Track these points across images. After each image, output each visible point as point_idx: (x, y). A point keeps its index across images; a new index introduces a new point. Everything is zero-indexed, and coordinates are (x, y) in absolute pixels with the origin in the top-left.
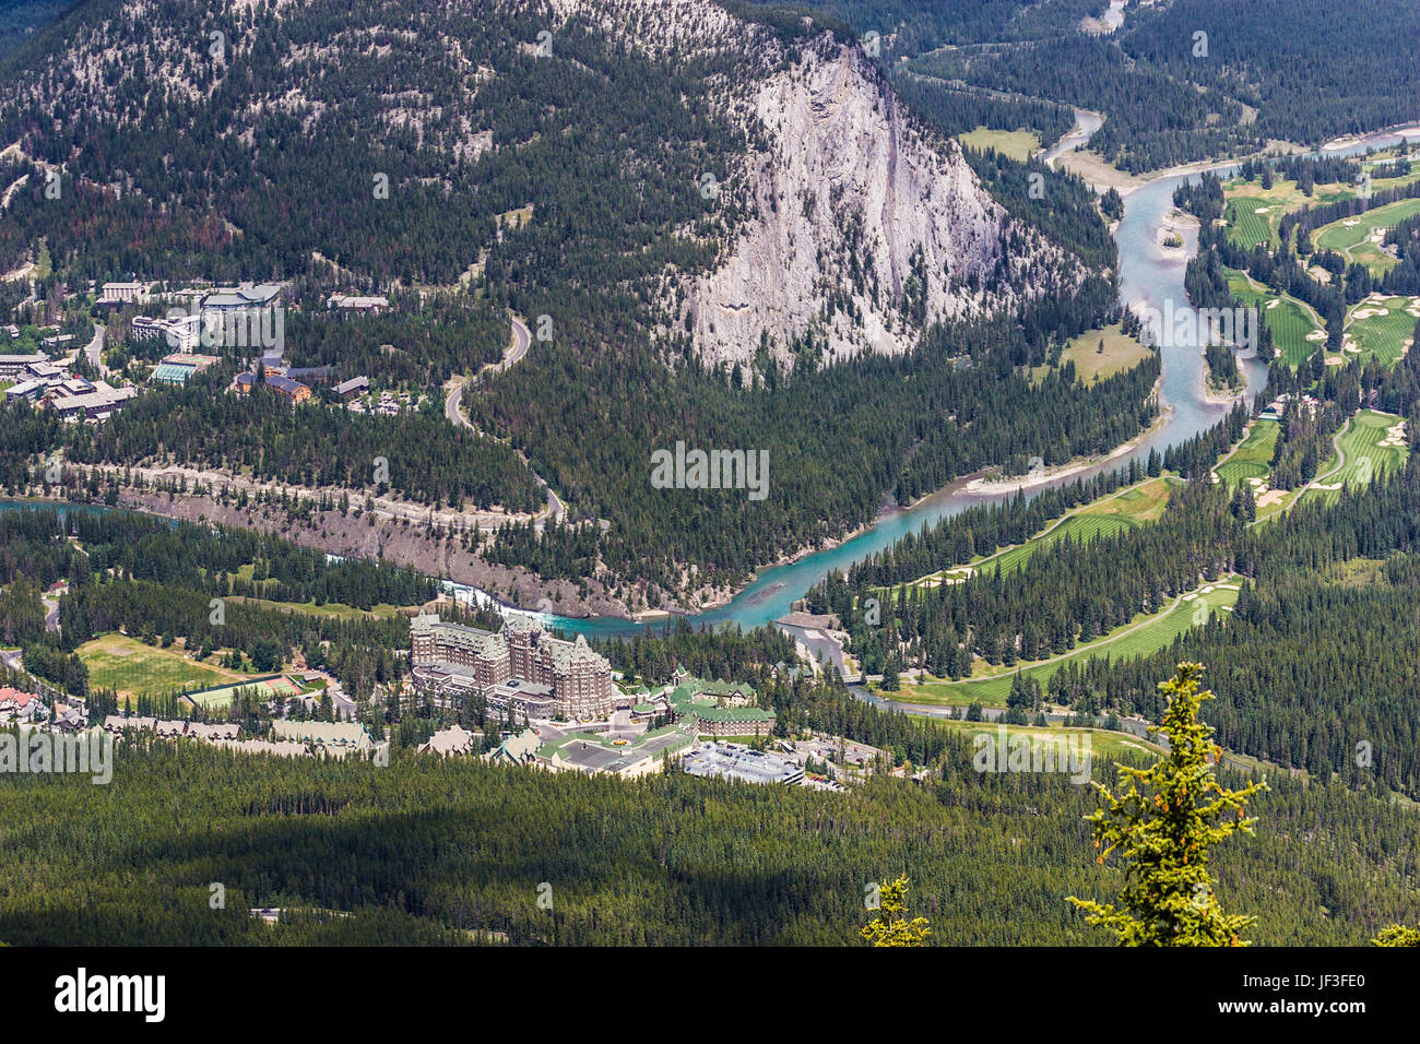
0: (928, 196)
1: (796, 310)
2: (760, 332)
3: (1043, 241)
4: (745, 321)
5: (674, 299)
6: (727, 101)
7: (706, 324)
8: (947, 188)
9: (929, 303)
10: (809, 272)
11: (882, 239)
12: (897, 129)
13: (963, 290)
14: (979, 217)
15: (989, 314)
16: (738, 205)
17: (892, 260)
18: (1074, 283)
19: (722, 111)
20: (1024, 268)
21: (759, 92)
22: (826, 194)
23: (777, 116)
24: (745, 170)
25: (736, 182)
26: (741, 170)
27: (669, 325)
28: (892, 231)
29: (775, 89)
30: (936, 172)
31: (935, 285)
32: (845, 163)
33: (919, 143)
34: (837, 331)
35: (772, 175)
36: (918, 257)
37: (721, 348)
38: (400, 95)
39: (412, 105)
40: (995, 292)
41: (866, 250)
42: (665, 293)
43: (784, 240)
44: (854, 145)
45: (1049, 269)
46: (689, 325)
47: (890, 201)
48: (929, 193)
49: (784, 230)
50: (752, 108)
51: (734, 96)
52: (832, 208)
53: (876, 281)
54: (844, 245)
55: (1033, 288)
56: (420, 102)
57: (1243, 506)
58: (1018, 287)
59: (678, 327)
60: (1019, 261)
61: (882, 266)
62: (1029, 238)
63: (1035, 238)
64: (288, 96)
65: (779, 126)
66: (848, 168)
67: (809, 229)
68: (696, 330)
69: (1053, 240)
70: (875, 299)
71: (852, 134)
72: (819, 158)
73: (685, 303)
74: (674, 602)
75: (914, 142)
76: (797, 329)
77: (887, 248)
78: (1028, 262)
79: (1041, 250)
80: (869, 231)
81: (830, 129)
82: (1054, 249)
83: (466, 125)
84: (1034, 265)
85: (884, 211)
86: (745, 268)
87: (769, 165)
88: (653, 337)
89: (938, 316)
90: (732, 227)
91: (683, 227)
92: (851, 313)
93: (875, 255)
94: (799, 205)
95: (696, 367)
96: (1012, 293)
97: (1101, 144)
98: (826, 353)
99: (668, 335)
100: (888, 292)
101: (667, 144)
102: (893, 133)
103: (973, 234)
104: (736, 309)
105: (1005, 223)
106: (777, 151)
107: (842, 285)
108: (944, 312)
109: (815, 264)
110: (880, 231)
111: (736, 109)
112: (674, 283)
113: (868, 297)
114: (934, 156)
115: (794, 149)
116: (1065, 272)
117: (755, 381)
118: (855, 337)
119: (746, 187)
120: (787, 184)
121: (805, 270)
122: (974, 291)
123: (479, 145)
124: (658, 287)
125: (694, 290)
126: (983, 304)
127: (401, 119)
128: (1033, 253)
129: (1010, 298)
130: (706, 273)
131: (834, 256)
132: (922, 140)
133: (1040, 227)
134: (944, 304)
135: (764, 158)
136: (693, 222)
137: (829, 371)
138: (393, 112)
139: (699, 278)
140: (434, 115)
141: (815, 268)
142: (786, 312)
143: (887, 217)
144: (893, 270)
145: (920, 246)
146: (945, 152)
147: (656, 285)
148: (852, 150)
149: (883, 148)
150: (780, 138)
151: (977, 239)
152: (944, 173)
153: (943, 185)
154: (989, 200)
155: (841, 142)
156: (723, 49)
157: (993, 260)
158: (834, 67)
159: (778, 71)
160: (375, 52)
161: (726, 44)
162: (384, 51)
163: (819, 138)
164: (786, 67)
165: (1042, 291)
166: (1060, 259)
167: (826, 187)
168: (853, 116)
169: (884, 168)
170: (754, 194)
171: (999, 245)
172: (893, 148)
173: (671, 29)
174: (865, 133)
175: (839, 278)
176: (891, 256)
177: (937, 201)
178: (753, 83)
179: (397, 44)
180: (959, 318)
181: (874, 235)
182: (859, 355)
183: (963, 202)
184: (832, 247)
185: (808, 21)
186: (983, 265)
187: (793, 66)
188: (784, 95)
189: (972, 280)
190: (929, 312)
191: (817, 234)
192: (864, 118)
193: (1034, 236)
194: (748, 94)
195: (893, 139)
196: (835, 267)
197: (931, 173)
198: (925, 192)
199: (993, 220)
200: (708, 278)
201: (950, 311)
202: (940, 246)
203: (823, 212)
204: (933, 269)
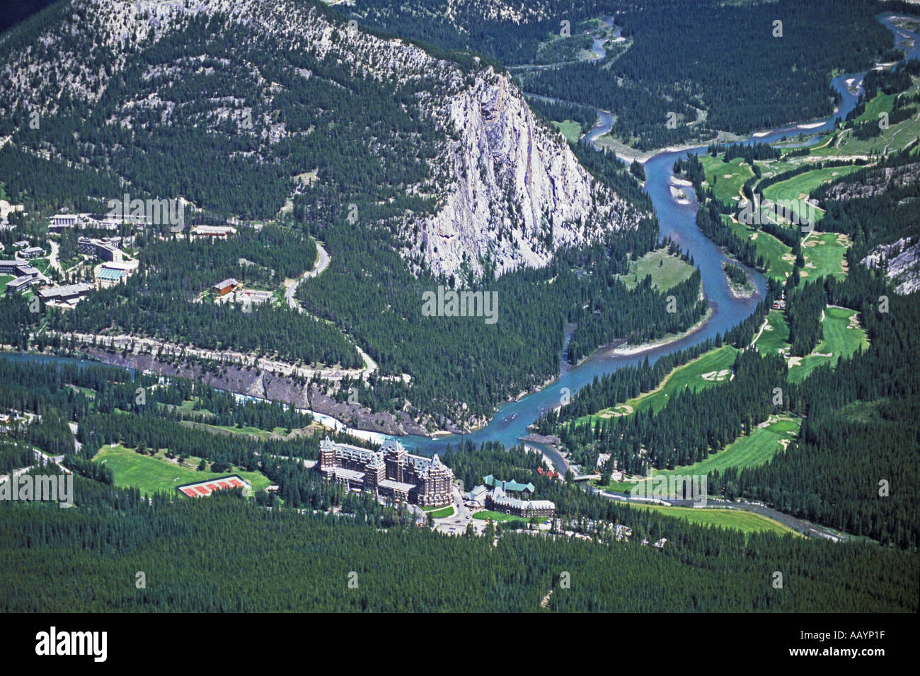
0: (549, 168)
1: (480, 238)
2: (462, 253)
3: (615, 195)
4: (453, 246)
5: (413, 231)
6: (431, 108)
7: (432, 248)
8: (560, 163)
9: (554, 234)
10: (486, 214)
11: (526, 195)
12: (531, 127)
13: (573, 227)
15: (589, 242)
16: (445, 173)
17: (532, 208)
18: (635, 221)
19: (429, 115)
20: (606, 213)
21: (451, 103)
22: (492, 167)
24: (447, 151)
25: (442, 159)
26: (444, 151)
27: (411, 248)
28: (531, 190)
29: (461, 101)
30: (553, 153)
31: (558, 220)
32: (503, 148)
33: (543, 135)
34: (504, 252)
35: (462, 155)
36: (546, 206)
37: (442, 263)
38: (223, 99)
39: (232, 106)
40: (590, 227)
41: (517, 201)
42: (406, 229)
43: (471, 195)
44: (508, 136)
45: (620, 213)
46: (423, 248)
47: (529, 170)
48: (550, 166)
49: (470, 189)
50: (447, 113)
51: (435, 105)
52: (496, 175)
53: (524, 220)
54: (503, 198)
55: (612, 225)
56: (237, 104)
59: (416, 250)
60: (603, 209)
61: (526, 211)
62: (607, 194)
64: (150, 97)
65: (465, 125)
66: (505, 150)
67: (485, 188)
68: (426, 252)
69: (621, 196)
70: (524, 232)
71: (507, 130)
72: (487, 144)
73: (419, 234)
75: (540, 135)
76: (481, 250)
77: (529, 200)
78: (607, 209)
79: (614, 202)
80: (518, 189)
81: (493, 127)
82: (621, 201)
83: (267, 119)
84: (611, 211)
85: (526, 177)
86: (452, 212)
87: (460, 149)
88: (402, 256)
89: (560, 242)
90: (442, 186)
91: (413, 187)
92: (511, 239)
93: (522, 204)
94: (478, 175)
95: (430, 275)
96: (600, 228)
98: (498, 265)
99: (411, 254)
100: (531, 228)
101: (397, 134)
102: (529, 129)
103: (576, 191)
104: (448, 237)
105: (593, 185)
106: (464, 140)
107: (505, 223)
108: (563, 239)
109: (488, 210)
110: (524, 190)
111: (438, 113)
112: (411, 222)
113: (519, 228)
114: (552, 143)
116: (630, 213)
117: (462, 283)
118: (515, 256)
119: (449, 162)
120: (470, 160)
121: (483, 214)
122: (579, 227)
123: (278, 132)
124: (402, 224)
125: (424, 226)
126: (585, 234)
127: (225, 115)
128: (609, 203)
129: (600, 231)
130: (431, 216)
131: (499, 205)
132: (545, 133)
133: (612, 188)
134: (562, 234)
135: (457, 144)
136: (418, 184)
137: (503, 277)
138: (219, 110)
139: (426, 219)
140: (247, 113)
141: (488, 212)
142: (475, 239)
143: (527, 180)
144: (533, 214)
146: (558, 141)
147: (400, 223)
148: (507, 140)
149: (524, 139)
150: (465, 132)
151: (578, 194)
152: (558, 154)
154: (584, 171)
155: (500, 135)
156: (426, 76)
157: (588, 208)
158: (495, 88)
159: (461, 90)
160: (204, 71)
161: (427, 73)
162: (210, 71)
163: (487, 132)
164: (466, 88)
165: (618, 227)
166: (626, 207)
167: (492, 162)
168: (507, 119)
169: (525, 151)
170: (453, 165)
171: (591, 199)
172: (530, 138)
173: (391, 61)
174: (515, 130)
175: (502, 219)
176: (532, 204)
177: (556, 171)
178: (447, 97)
179: (217, 67)
180: (572, 243)
181: (521, 192)
182: (518, 268)
183: (569, 172)
184: (497, 200)
185: (477, 59)
186: (583, 211)
187: (470, 87)
188: (466, 105)
189: (578, 222)
190: (554, 239)
191: (488, 191)
192: (513, 120)
193: (610, 193)
194: (444, 104)
195: (529, 133)
196: (500, 211)
197: (551, 154)
198: (548, 165)
199: (587, 183)
200: (432, 219)
201: (567, 238)
202: (558, 199)
203: (491, 178)
204: (555, 213)
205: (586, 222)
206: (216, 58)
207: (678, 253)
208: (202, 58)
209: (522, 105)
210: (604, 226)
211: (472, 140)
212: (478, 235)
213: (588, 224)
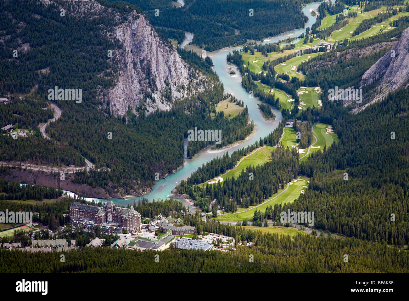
0: (168, 61)
1: (136, 98)
2: (127, 106)
3: (200, 74)
4: (123, 103)
5: (102, 96)
6: (106, 33)
7: (113, 104)
8: (173, 59)
9: (172, 94)
10: (138, 86)
11: (157, 75)
13: (181, 90)
14: (183, 67)
15: (190, 98)
16: (116, 66)
17: (160, 82)
18: (211, 87)
19: (106, 36)
20: (197, 83)
21: (116, 30)
22: (139, 62)
23: (123, 38)
24: (116, 55)
28: (159, 73)
29: (121, 29)
30: (169, 54)
31: (173, 89)
32: (144, 52)
34: (148, 105)
36: (167, 81)
37: (118, 112)
40: (190, 91)
41: (153, 79)
42: (99, 95)
43: (130, 77)
44: (146, 46)
45: (204, 83)
46: (108, 104)
47: (158, 63)
48: (168, 60)
50: (115, 35)
51: (108, 31)
52: (141, 67)
53: (157, 88)
54: (146, 78)
57: (295, 155)
59: (105, 105)
60: (195, 81)
61: (158, 84)
65: (124, 41)
66: (145, 53)
67: (136, 73)
68: (110, 106)
69: (203, 74)
71: (146, 43)
72: (135, 50)
73: (106, 98)
75: (162, 45)
77: (159, 78)
78: (198, 80)
79: (200, 77)
80: (153, 73)
81: (138, 41)
82: (204, 77)
83: (20, 41)
84: (199, 82)
85: (156, 66)
86: (122, 86)
88: (98, 108)
89: (175, 99)
90: (115, 73)
91: (101, 74)
92: (152, 99)
93: (155, 80)
94: (132, 65)
96: (194, 91)
98: (146, 111)
99: (102, 108)
102: (156, 42)
103: (181, 73)
104: (120, 98)
105: (189, 69)
106: (124, 49)
108: (177, 97)
109: (139, 84)
110: (156, 73)
111: (110, 35)
112: (102, 91)
114: (168, 49)
117: (129, 121)
118: (154, 106)
121: (136, 86)
122: (184, 90)
123: (26, 48)
124: (97, 93)
125: (108, 93)
126: (188, 94)
128: (198, 78)
130: (111, 88)
131: (144, 81)
132: (164, 44)
133: (199, 70)
134: (176, 95)
136: (103, 72)
137: (149, 117)
139: (109, 90)
140: (8, 38)
142: (133, 99)
143: (157, 68)
144: (161, 85)
145: (167, 77)
146: (171, 48)
147: (95, 92)
148: (146, 48)
149: (154, 47)
150: (125, 44)
151: (183, 74)
152: (172, 54)
154: (184, 62)
155: (142, 45)
157: (188, 81)
159: (121, 23)
161: (102, 15)
163: (135, 44)
164: (123, 22)
165: (203, 90)
166: (206, 80)
167: (139, 59)
168: (145, 37)
169: (155, 53)
170: (120, 62)
171: (189, 76)
172: (157, 46)
173: (83, 10)
174: (149, 42)
175: (146, 89)
176: (160, 80)
177: (171, 63)
178: (114, 27)
180: (181, 99)
182: (156, 112)
183: (178, 63)
184: (143, 78)
185: (127, 7)
186: (185, 82)
187: (125, 21)
188: (124, 31)
189: (183, 87)
190: (173, 98)
191: (138, 74)
192: (148, 38)
193: (198, 73)
194: (113, 30)
195: (156, 44)
196: (145, 84)
197: (168, 54)
198: (167, 60)
199: (186, 68)
200: (112, 89)
201: (179, 97)
202: (173, 77)
203: (139, 68)
204: (172, 84)
205: (188, 88)
207: (235, 101)
209: (152, 30)
210: (196, 89)
211: (128, 49)
212: (135, 97)
213: (189, 89)
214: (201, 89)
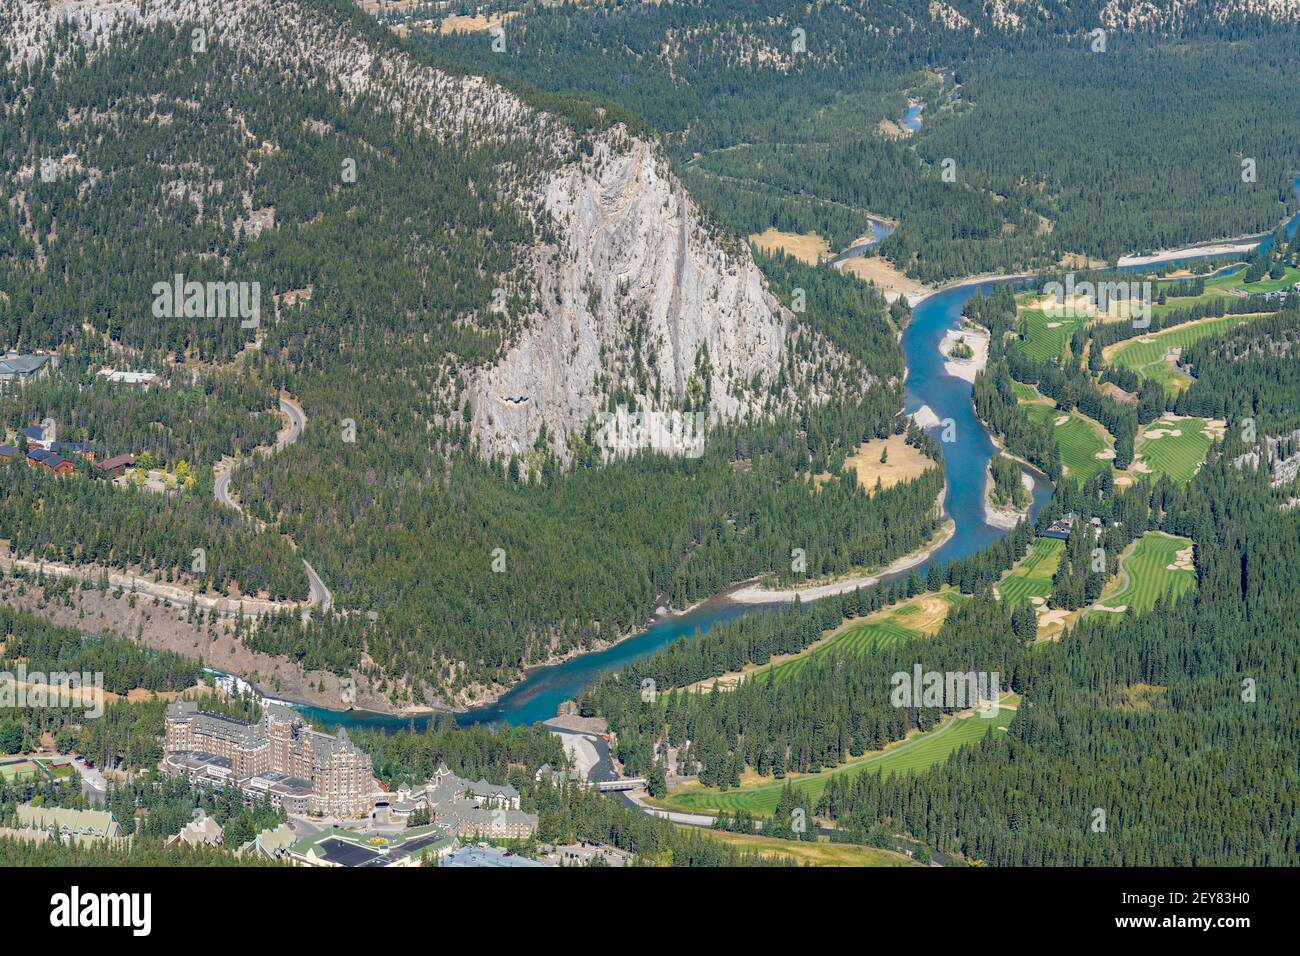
0: (715, 296)
1: (576, 406)
2: (538, 427)
3: (829, 346)
4: (524, 415)
5: (453, 389)
6: (515, 190)
7: (484, 417)
8: (734, 290)
9: (711, 404)
10: (591, 368)
11: (666, 338)
12: (687, 227)
13: (746, 394)
14: (766, 320)
15: (772, 418)
16: (522, 296)
17: (676, 361)
18: (860, 389)
19: (511, 200)
20: (809, 372)
21: (549, 182)
22: (613, 287)
23: (566, 208)
24: (531, 260)
25: (521, 273)
26: (526, 261)
27: (446, 415)
28: (676, 330)
29: (564, 180)
30: (724, 272)
31: (719, 387)
32: (633, 259)
33: (709, 242)
35: (558, 267)
36: (702, 357)
37: (498, 442)
38: (181, 167)
39: (192, 177)
40: (779, 396)
41: (650, 348)
42: (444, 384)
43: (567, 334)
44: (642, 242)
45: (835, 375)
46: (468, 417)
47: (676, 299)
48: (716, 293)
49: (567, 325)
50: (542, 198)
51: (524, 185)
52: (618, 304)
53: (659, 380)
54: (628, 343)
55: (817, 393)
56: (201, 175)
57: (1023, 623)
58: (801, 391)
59: (456, 417)
60: (805, 365)
61: (665, 365)
62: (816, 344)
63: (821, 344)
64: (63, 161)
65: (567, 218)
66: (635, 264)
67: (593, 325)
68: (475, 421)
69: (840, 347)
70: (657, 397)
71: (642, 230)
72: (607, 253)
73: (465, 395)
74: (440, 698)
75: (703, 241)
76: (576, 425)
77: (671, 347)
78: (814, 367)
79: (827, 357)
80: (653, 328)
82: (840, 356)
83: (248, 201)
84: (820, 369)
85: (670, 310)
86: (526, 361)
87: (555, 257)
88: (429, 426)
89: (720, 418)
90: (515, 318)
91: (465, 316)
92: (632, 411)
93: (659, 354)
94: (584, 299)
95: (473, 460)
96: (795, 398)
97: (891, 251)
98: (605, 453)
99: (445, 426)
100: (670, 392)
101: (453, 232)
102: (682, 230)
103: (759, 336)
104: (516, 401)
105: (793, 327)
106: (564, 243)
107: (624, 383)
108: (727, 414)
109: (597, 360)
110: (665, 330)
111: (524, 199)
112: (453, 373)
113: (650, 395)
114: (723, 256)
115: (581, 243)
116: (852, 379)
117: (532, 476)
119: (532, 279)
120: (572, 279)
121: (588, 364)
122: (758, 395)
123: (260, 222)
124: (437, 376)
125: (473, 381)
126: (767, 408)
127: (180, 192)
128: (819, 358)
129: (794, 403)
130: (487, 364)
131: (618, 352)
132: (712, 239)
133: (826, 332)
134: (725, 405)
135: (549, 250)
136: (476, 312)
137: (608, 469)
138: (173, 184)
139: (479, 369)
140: (215, 189)
141: (598, 364)
142: (566, 407)
143: (673, 316)
144: (676, 369)
145: (704, 346)
146: (734, 252)
147: (432, 373)
148: (640, 247)
149: (671, 247)
150: (568, 231)
151: (763, 342)
152: (732, 274)
153: (730, 285)
154: (776, 303)
155: (629, 238)
156: (513, 137)
157: (779, 364)
158: (625, 160)
159: (569, 162)
160: (156, 120)
161: (517, 132)
162: (166, 120)
163: (609, 232)
164: (577, 159)
165: (827, 397)
166: (846, 366)
167: (612, 282)
168: (642, 212)
169: (672, 266)
170: (539, 286)
171: (786, 349)
172: (682, 246)
173: (462, 114)
174: (654, 230)
175: (622, 375)
176: (675, 355)
177: (725, 302)
178: (543, 173)
179: (179, 112)
180: (741, 421)
181: (658, 333)
182: (638, 454)
183: (750, 305)
184: (615, 344)
185: (601, 112)
186: (768, 369)
187: (584, 156)
188: (573, 187)
189: (756, 384)
191: (601, 330)
192: (653, 214)
194: (536, 182)
195: (682, 237)
196: (618, 364)
197: (719, 272)
198: (712, 292)
199: (780, 322)
200: (489, 369)
201: (733, 414)
202: (725, 347)
203: (608, 308)
204: (718, 371)
205: (772, 386)
206: (178, 100)
207: (918, 443)
208: (155, 99)
209: (673, 190)
211: (579, 245)
212: (576, 403)
213: (775, 390)
214: (819, 397)
